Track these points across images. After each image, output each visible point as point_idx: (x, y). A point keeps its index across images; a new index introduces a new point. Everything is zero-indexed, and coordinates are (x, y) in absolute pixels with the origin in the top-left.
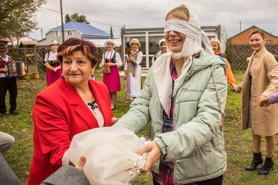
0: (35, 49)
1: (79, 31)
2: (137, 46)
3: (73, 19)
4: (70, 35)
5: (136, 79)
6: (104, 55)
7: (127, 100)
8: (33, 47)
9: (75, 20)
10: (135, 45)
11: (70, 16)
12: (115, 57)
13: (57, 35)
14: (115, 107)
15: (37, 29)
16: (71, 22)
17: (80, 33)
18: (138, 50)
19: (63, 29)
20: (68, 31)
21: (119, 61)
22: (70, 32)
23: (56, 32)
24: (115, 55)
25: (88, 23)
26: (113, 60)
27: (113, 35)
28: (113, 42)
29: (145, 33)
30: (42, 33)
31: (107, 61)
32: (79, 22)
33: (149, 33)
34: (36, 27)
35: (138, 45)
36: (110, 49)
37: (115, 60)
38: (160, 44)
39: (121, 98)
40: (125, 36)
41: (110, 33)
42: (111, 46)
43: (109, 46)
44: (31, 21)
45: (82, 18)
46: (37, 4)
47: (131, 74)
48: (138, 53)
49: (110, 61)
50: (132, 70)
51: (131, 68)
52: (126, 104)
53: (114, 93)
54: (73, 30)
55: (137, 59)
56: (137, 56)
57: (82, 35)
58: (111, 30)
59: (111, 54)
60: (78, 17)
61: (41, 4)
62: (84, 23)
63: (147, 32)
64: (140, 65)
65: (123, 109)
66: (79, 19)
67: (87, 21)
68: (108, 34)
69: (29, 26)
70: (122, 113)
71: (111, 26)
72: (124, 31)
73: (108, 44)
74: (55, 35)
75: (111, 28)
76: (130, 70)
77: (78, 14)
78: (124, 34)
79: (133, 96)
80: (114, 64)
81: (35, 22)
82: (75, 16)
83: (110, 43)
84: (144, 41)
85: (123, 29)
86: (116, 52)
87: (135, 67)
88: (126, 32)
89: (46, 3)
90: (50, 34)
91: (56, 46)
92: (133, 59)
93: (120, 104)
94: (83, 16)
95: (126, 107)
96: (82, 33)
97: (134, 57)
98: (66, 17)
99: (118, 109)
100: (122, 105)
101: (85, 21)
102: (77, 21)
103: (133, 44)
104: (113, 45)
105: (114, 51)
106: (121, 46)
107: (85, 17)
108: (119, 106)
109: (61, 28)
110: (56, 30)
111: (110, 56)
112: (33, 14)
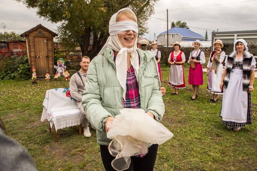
0: (146, 47)
1: (181, 35)
2: (219, 46)
3: (177, 25)
4: (174, 38)
5: (217, 76)
6: (192, 53)
7: (208, 94)
8: (145, 46)
9: (179, 26)
10: (218, 45)
11: (175, 23)
12: (200, 55)
13: (164, 38)
14: (196, 98)
15: (147, 33)
16: (175, 28)
17: (181, 36)
18: (221, 50)
19: (168, 33)
20: (173, 35)
21: (203, 60)
22: (174, 35)
23: (164, 35)
24: (200, 53)
25: (188, 28)
26: (198, 58)
27: (207, 38)
28: (200, 43)
29: (234, 36)
30: (155, 36)
31: (193, 58)
32: (181, 27)
33: (238, 36)
34: (147, 31)
35: (221, 45)
36: (196, 49)
37: (200, 58)
38: (235, 44)
39: (203, 90)
40: (215, 38)
41: (205, 36)
42: (198, 46)
43: (196, 45)
44: (144, 27)
45: (184, 24)
46: (148, 15)
47: (213, 71)
48: (221, 52)
49: (195, 58)
50: (215, 67)
51: (214, 66)
52: (206, 97)
53: (197, 86)
54: (176, 34)
55: (220, 58)
56: (220, 55)
57: (183, 37)
58: (206, 34)
59: (197, 53)
60: (181, 23)
61: (151, 14)
62: (185, 28)
63: (236, 35)
64: (222, 63)
65: (202, 100)
66: (181, 25)
67: (187, 26)
68: (202, 37)
69: (143, 31)
70: (201, 104)
71: (207, 30)
72: (214, 34)
73: (195, 44)
74: (163, 38)
75: (207, 32)
76: (214, 68)
77: (181, 21)
78: (214, 36)
79: (213, 90)
80: (198, 61)
81: (147, 28)
82: (178, 23)
83: (197, 43)
84: (232, 43)
85: (214, 32)
86: (201, 51)
87: (217, 65)
88: (216, 35)
89: (154, 13)
90: (160, 37)
91: (155, 45)
92: (217, 58)
93: (201, 96)
94: (184, 22)
95: (206, 99)
96: (182, 36)
97: (217, 56)
98: (172, 24)
99: (198, 100)
100: (203, 97)
101: (186, 27)
102: (180, 27)
103: (216, 44)
104: (200, 45)
105: (200, 51)
106: (211, 47)
107: (186, 24)
108: (200, 97)
109: (167, 32)
110: (164, 34)
111: (196, 54)
112: (146, 22)
